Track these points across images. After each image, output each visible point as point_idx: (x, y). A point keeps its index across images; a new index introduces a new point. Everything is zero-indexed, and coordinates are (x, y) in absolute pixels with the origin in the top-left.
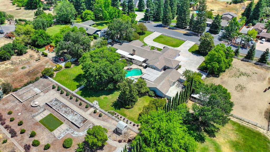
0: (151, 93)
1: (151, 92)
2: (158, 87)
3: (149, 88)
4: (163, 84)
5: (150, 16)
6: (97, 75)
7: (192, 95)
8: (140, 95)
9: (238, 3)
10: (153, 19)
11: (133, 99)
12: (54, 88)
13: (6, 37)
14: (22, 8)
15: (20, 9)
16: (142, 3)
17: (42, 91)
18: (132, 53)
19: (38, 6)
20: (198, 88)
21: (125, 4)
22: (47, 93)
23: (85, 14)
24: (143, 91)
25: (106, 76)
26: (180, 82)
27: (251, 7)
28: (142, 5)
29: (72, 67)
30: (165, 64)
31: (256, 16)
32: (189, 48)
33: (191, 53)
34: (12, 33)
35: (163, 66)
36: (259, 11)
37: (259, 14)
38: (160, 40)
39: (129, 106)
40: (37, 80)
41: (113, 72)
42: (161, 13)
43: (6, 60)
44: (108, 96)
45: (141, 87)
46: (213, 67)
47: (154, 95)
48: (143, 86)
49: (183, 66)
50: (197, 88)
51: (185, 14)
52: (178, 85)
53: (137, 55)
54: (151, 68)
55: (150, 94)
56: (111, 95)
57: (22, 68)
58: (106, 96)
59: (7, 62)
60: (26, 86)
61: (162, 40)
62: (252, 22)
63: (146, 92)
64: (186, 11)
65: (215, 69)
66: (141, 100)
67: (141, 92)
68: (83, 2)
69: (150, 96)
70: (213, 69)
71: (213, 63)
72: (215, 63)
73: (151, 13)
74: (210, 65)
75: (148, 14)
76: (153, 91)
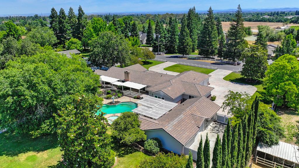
0: (151, 144)
1: (150, 141)
2: (168, 129)
3: (146, 132)
4: (179, 123)
5: (160, 45)
6: (11, 93)
7: (258, 149)
8: (123, 150)
11: (94, 157)
16: (151, 36)
18: (123, 79)
21: (127, 35)
24: (129, 138)
25: (32, 97)
26: (218, 122)
28: (151, 39)
30: (183, 91)
32: (223, 77)
33: (229, 82)
35: (179, 94)
38: (174, 69)
41: (54, 89)
42: (176, 42)
44: (41, 153)
45: (126, 129)
46: (286, 92)
47: (156, 149)
48: (130, 126)
49: (218, 98)
50: (268, 129)
51: (210, 37)
52: (217, 128)
53: (131, 81)
54: (156, 97)
55: (148, 148)
56: (50, 150)
61: (179, 69)
63: (138, 142)
64: (212, 32)
65: (291, 95)
66: (122, 163)
67: (122, 141)
69: (148, 152)
70: (284, 96)
71: (285, 84)
72: (289, 84)
73: (162, 41)
74: (277, 89)
75: (157, 42)
76: (156, 139)
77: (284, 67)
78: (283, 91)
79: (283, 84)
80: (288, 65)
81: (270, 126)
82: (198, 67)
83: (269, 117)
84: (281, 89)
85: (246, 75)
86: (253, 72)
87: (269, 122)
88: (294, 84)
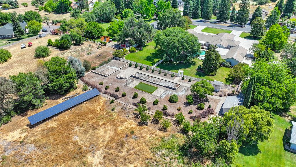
9: (263, 4)
10: (192, 16)
12: (130, 66)
13: (52, 34)
14: (51, 13)
15: (50, 14)
17: (120, 68)
19: (68, 10)
20: (270, 56)
22: (126, 70)
23: (126, 13)
26: (247, 57)
27: (282, 3)
29: (136, 52)
31: (290, 9)
32: (239, 35)
33: (243, 38)
34: (58, 30)
35: (227, 46)
36: (293, 4)
37: (293, 8)
38: (207, 31)
39: (213, 73)
40: (109, 61)
42: (199, 10)
43: (67, 49)
47: (230, 65)
52: (247, 59)
56: (189, 68)
57: (88, 54)
58: (185, 69)
59: (68, 51)
60: (102, 65)
62: (287, 15)
63: (221, 65)
68: (122, 2)
69: (227, 67)
70: (274, 45)
71: (275, 39)
72: (277, 39)
73: (190, 10)
74: (271, 41)
75: (187, 11)
76: (229, 62)
77: (275, 31)
78: (274, 42)
79: (274, 39)
80: (277, 30)
81: (271, 55)
82: (221, 29)
83: (270, 52)
84: (273, 41)
85: (253, 34)
86: (257, 33)
87: (270, 54)
88: (279, 39)
